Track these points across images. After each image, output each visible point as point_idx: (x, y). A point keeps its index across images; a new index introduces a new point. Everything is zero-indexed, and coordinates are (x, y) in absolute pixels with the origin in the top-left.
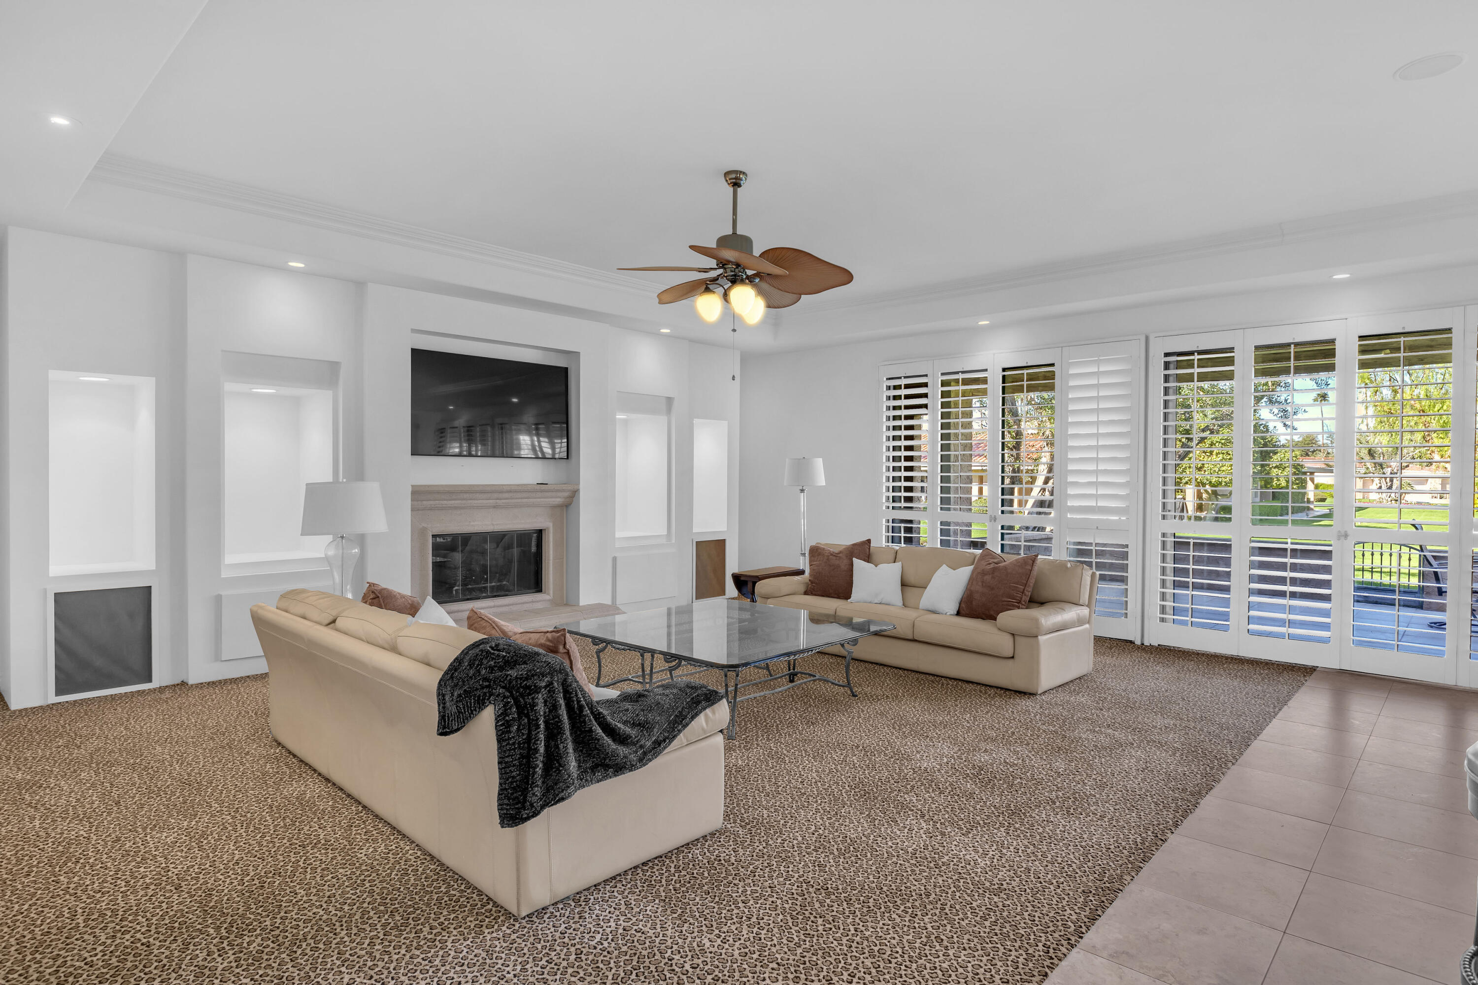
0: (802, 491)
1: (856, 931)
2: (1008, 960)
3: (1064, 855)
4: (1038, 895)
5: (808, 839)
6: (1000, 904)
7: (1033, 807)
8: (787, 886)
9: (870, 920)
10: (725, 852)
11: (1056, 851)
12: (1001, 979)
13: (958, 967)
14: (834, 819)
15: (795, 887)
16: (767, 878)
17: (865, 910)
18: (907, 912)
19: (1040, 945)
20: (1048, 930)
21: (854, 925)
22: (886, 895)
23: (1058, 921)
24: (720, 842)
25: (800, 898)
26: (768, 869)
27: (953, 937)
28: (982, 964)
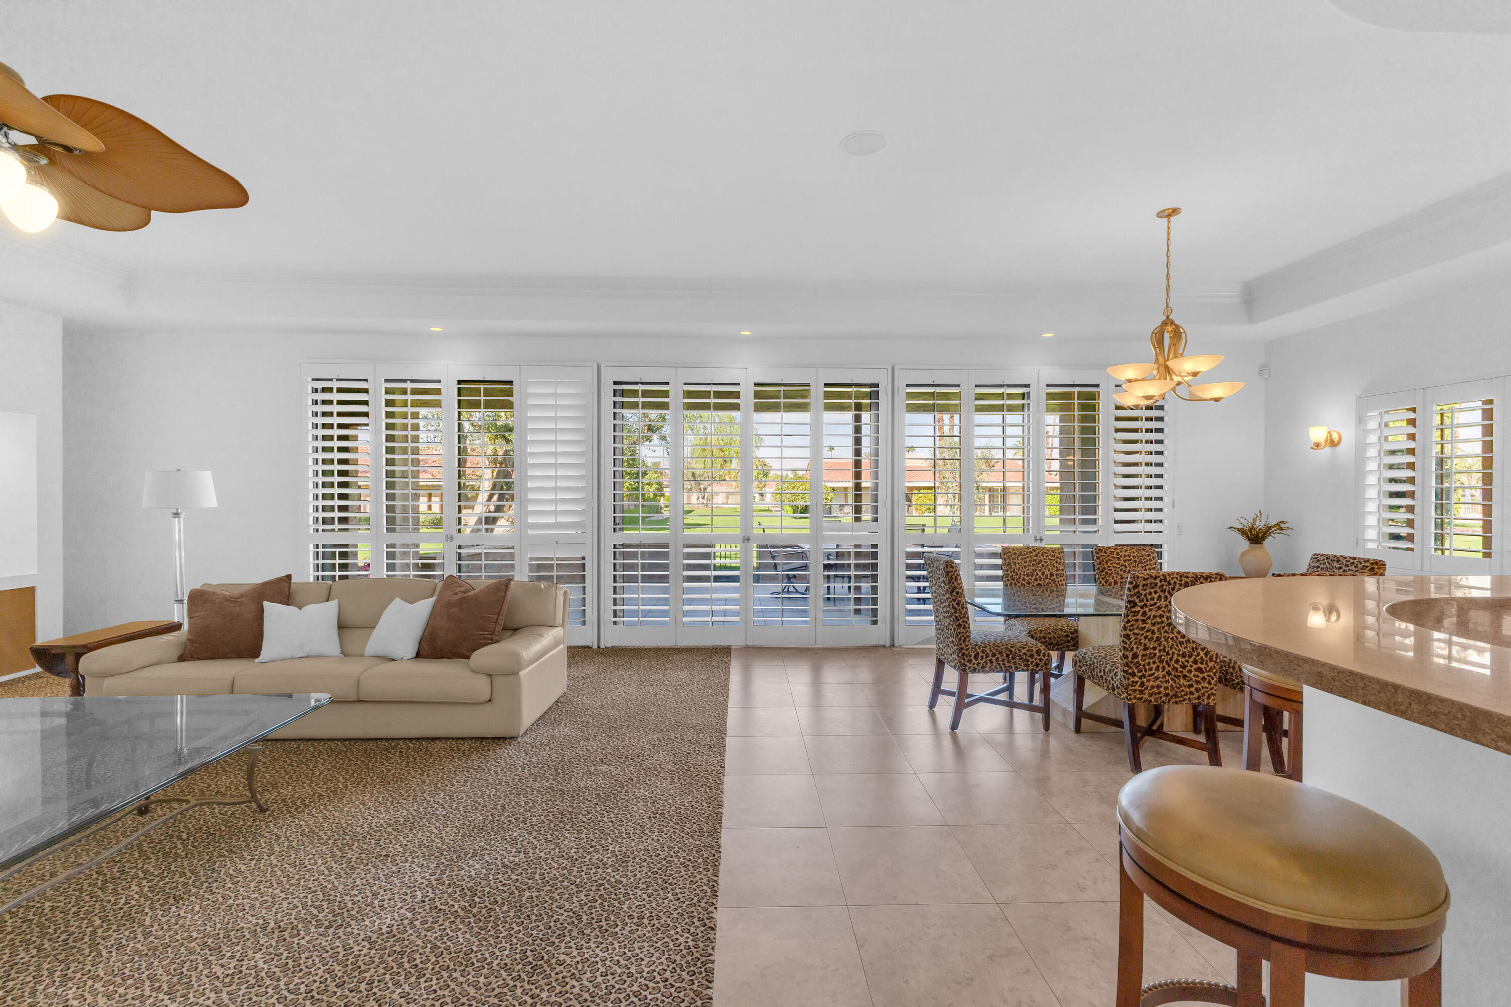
0: (176, 515)
1: (533, 998)
2: (681, 950)
3: (665, 825)
4: (668, 872)
5: (421, 910)
6: (645, 896)
7: (619, 789)
8: (423, 986)
9: (540, 978)
10: (315, 981)
11: (657, 824)
12: (688, 973)
13: (647, 983)
14: (439, 872)
15: (434, 982)
16: (392, 988)
17: (528, 968)
18: (570, 947)
19: (695, 920)
20: (694, 901)
21: (527, 993)
22: (541, 940)
23: (695, 890)
24: (301, 970)
25: (446, 993)
26: (388, 977)
27: (625, 953)
28: (666, 968)
